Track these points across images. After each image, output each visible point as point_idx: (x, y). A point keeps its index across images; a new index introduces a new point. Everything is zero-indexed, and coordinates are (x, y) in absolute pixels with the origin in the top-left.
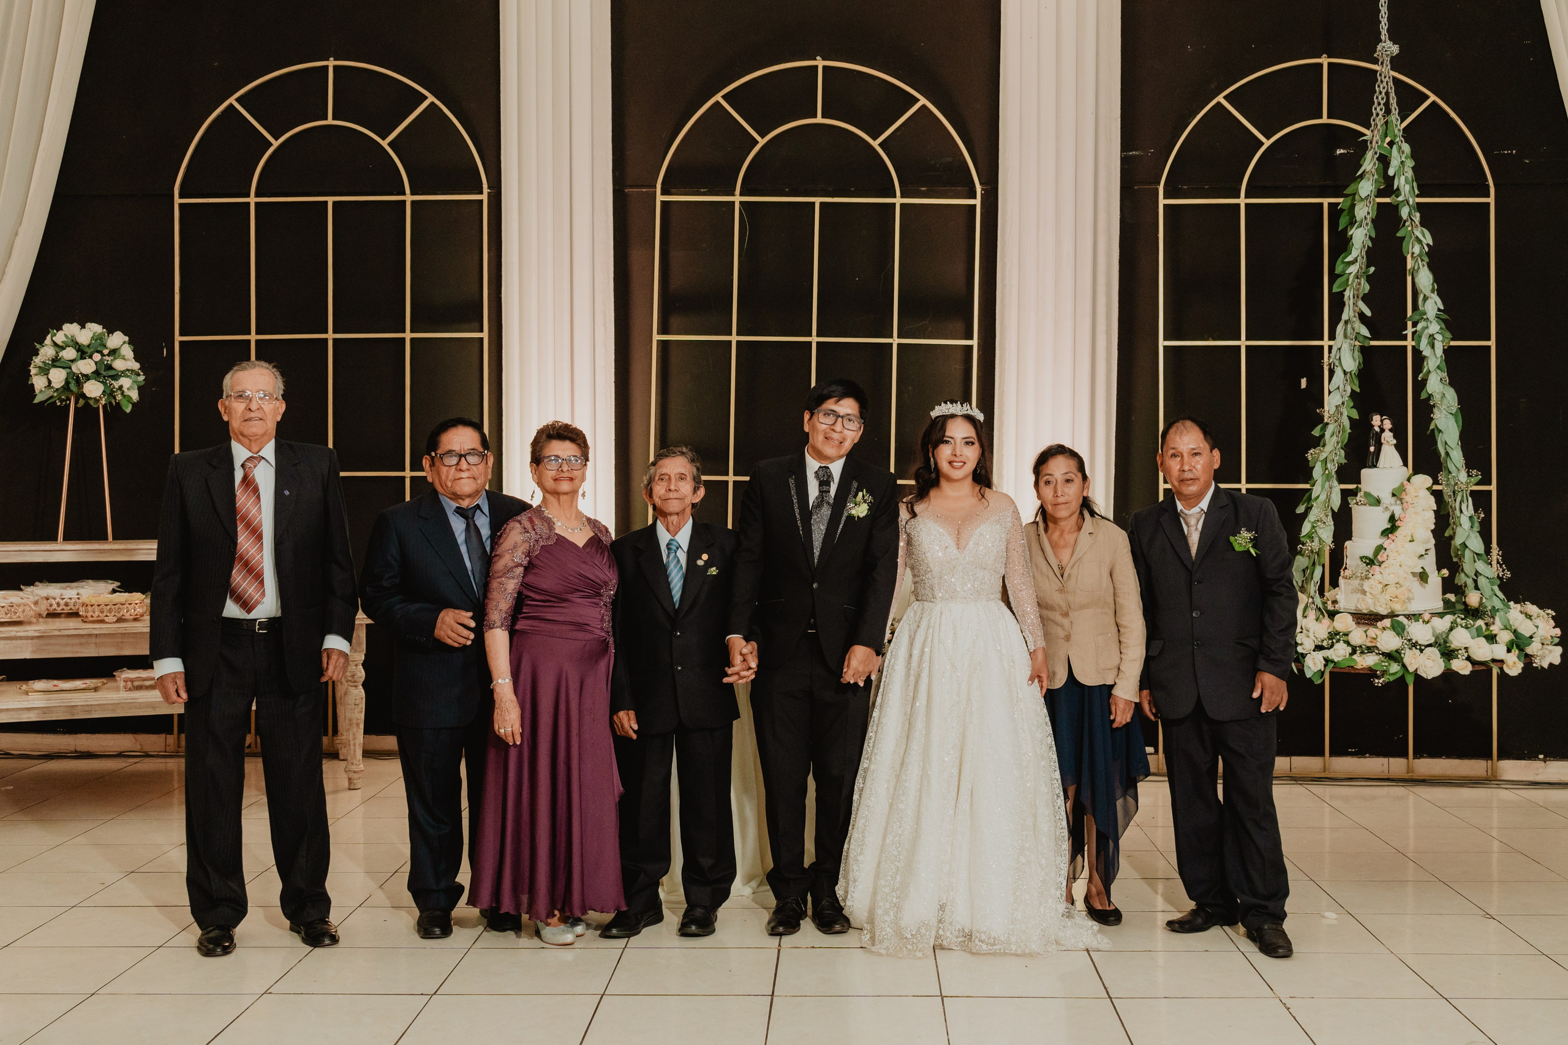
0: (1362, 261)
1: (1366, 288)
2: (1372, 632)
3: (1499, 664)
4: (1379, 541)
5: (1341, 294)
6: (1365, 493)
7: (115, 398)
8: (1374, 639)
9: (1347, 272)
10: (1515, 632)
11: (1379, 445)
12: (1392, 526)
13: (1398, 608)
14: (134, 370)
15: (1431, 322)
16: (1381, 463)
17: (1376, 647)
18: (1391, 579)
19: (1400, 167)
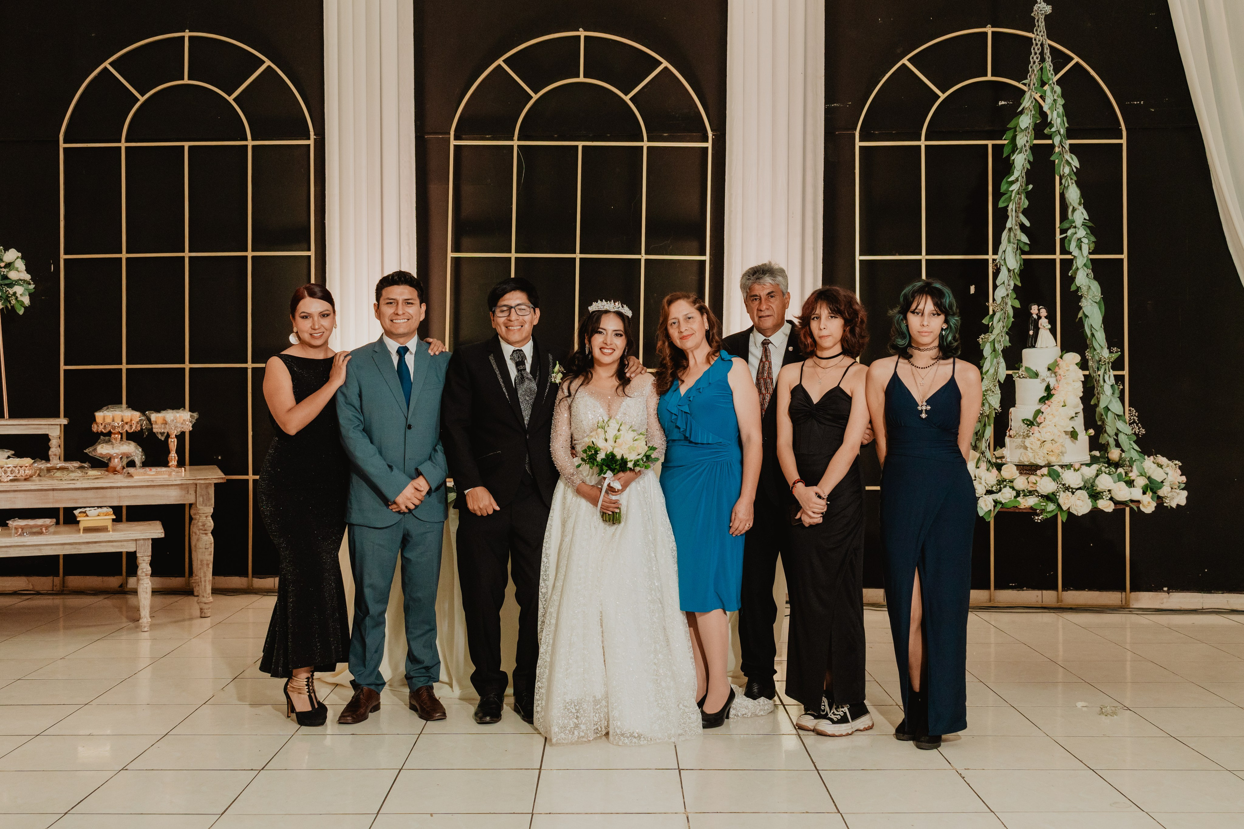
0: (1022, 181)
1: (1026, 203)
2: (1032, 478)
3: (1136, 503)
4: (1038, 407)
5: (1005, 209)
6: (1026, 367)
7: (10, 303)
8: (1035, 484)
9: (1010, 189)
10: (1149, 478)
11: (1037, 330)
12: (1048, 394)
13: (1053, 459)
14: (26, 280)
15: (1079, 229)
16: (1038, 344)
17: (1036, 490)
18: (1047, 437)
19: (1053, 104)
